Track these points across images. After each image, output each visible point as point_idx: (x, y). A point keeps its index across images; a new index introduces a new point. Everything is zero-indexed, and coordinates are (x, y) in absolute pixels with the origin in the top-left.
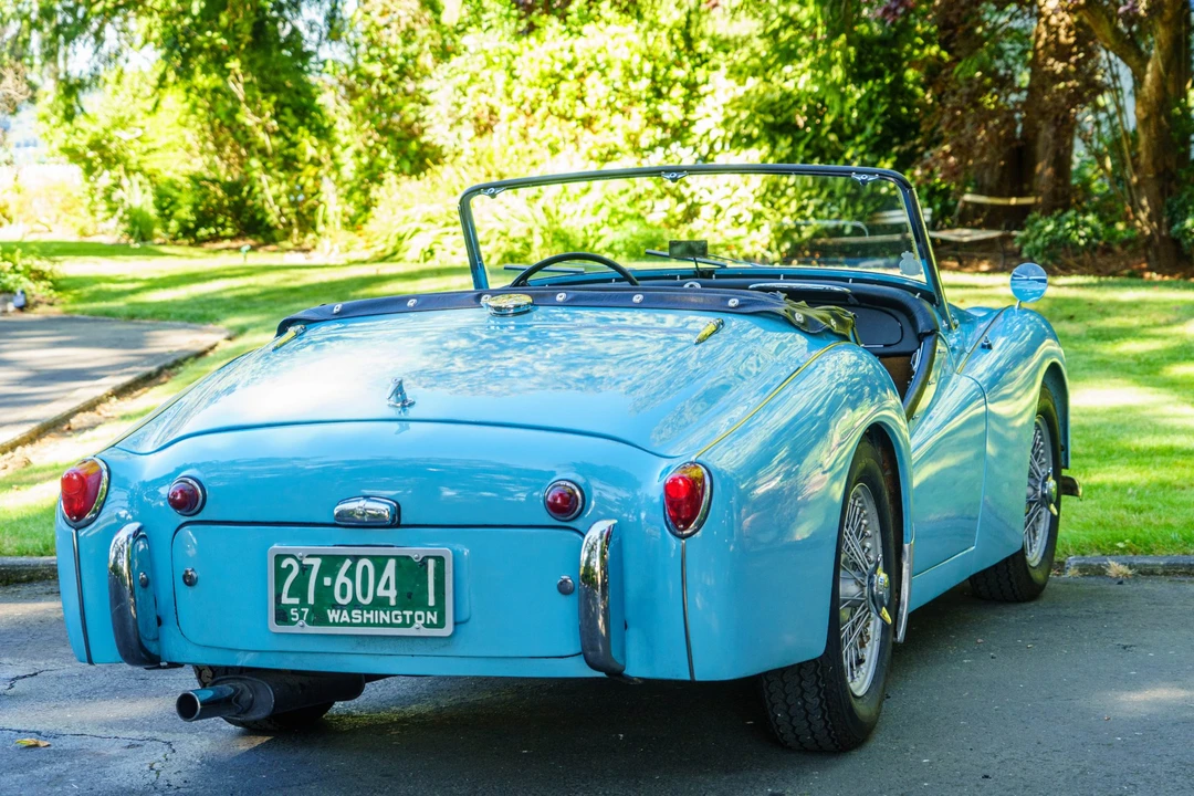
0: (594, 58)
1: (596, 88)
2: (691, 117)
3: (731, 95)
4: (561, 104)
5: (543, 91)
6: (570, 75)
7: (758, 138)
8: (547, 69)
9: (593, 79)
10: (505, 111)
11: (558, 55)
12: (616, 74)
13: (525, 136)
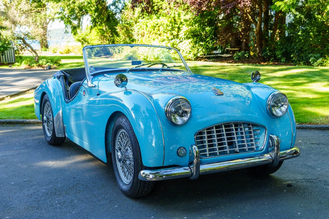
0: (161, 23)
1: (162, 29)
2: (179, 34)
3: (186, 30)
4: (155, 31)
5: (152, 29)
6: (157, 26)
7: (191, 37)
8: (153, 25)
9: (161, 27)
10: (146, 33)
11: (155, 23)
12: (165, 26)
13: (149, 37)
